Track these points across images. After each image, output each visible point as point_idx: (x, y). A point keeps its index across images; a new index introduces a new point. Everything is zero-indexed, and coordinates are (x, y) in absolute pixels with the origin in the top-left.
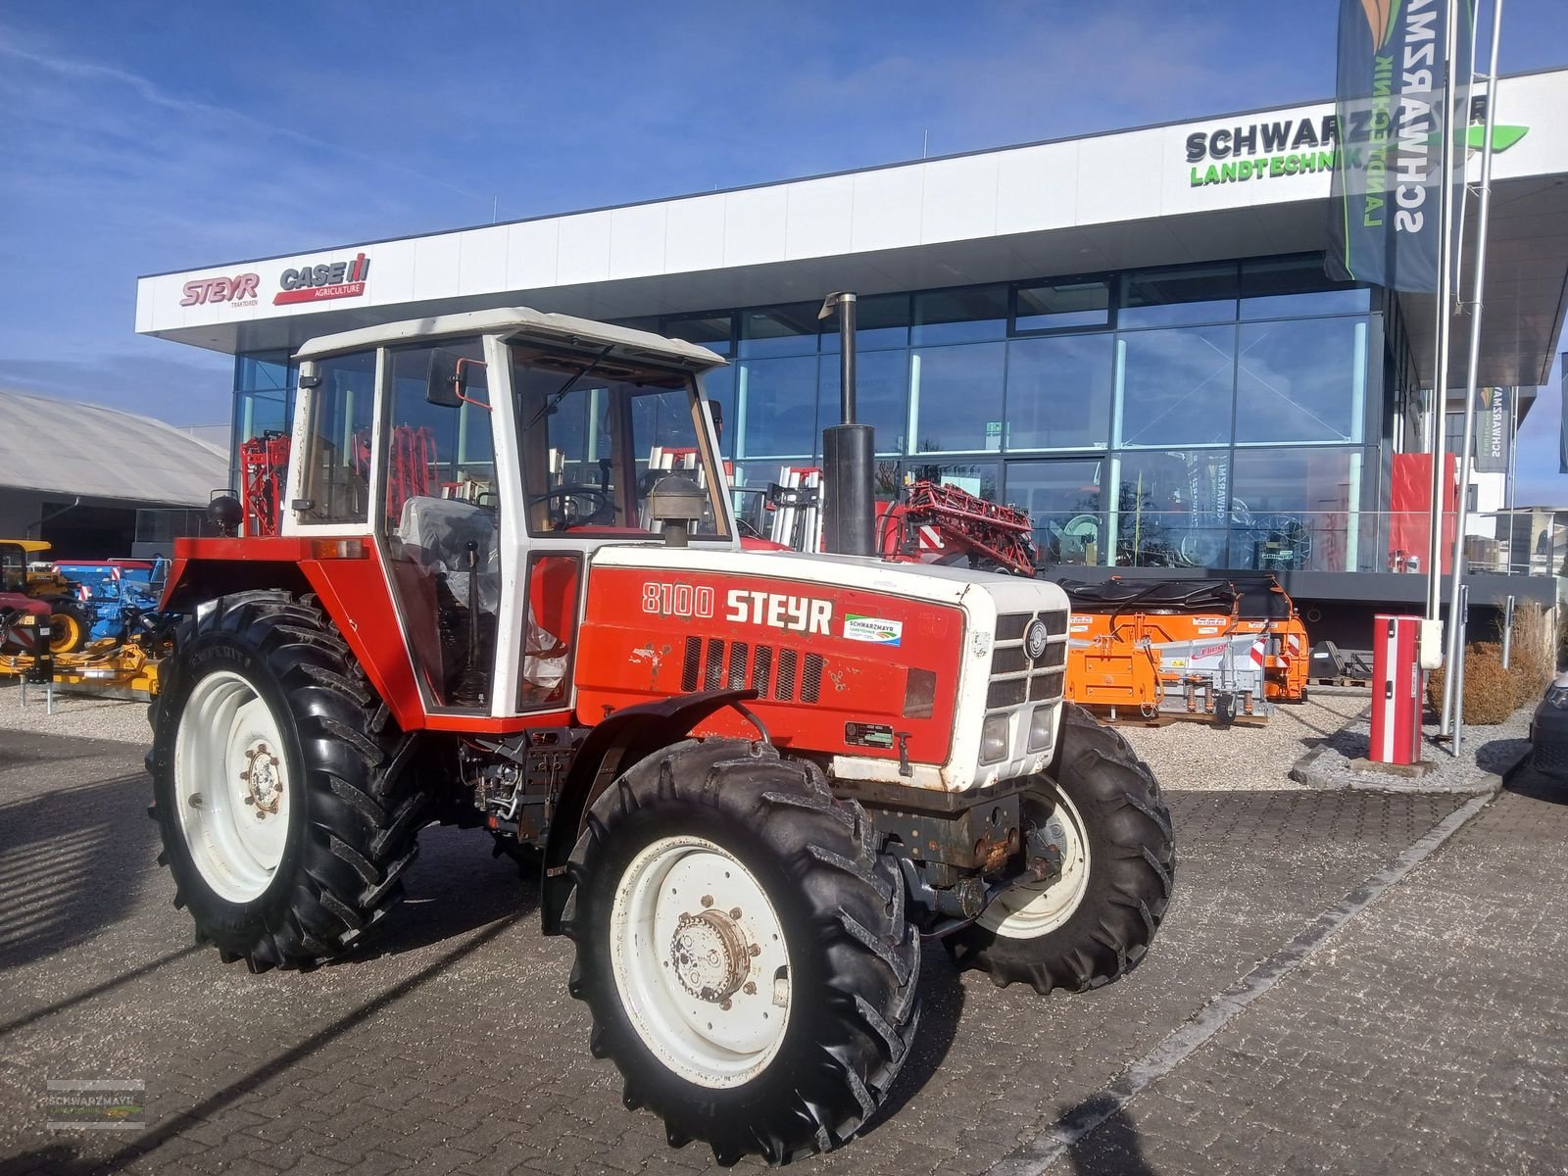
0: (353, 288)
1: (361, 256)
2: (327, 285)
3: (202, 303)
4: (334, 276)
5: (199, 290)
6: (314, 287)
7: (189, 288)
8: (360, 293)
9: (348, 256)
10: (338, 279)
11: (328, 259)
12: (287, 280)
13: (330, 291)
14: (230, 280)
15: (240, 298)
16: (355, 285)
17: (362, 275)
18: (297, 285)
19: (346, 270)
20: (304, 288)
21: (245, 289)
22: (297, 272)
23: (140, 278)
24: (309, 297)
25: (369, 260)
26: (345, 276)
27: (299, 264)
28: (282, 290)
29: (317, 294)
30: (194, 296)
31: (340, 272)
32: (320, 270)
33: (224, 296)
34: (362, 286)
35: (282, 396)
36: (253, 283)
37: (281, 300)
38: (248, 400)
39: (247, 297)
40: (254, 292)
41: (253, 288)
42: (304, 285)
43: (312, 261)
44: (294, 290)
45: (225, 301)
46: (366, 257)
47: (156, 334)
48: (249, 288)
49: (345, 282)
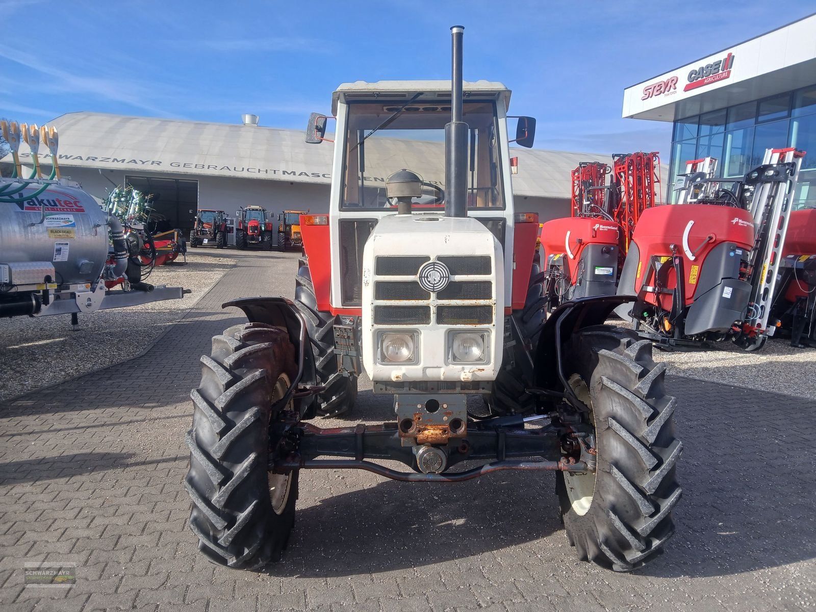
0: (724, 75)
1: (730, 55)
2: (711, 75)
3: (651, 97)
4: (715, 69)
5: (650, 90)
6: (704, 78)
7: (646, 90)
8: (728, 77)
9: (722, 56)
10: (716, 70)
11: (711, 60)
12: (691, 76)
13: (712, 79)
14: (664, 82)
15: (668, 91)
16: (725, 72)
17: (729, 66)
18: (696, 78)
19: (721, 65)
20: (700, 79)
21: (671, 86)
22: (696, 71)
23: (625, 89)
24: (701, 84)
25: (734, 56)
26: (720, 68)
27: (696, 66)
28: (689, 83)
29: (705, 81)
30: (648, 94)
31: (717, 66)
32: (708, 68)
33: (661, 91)
34: (729, 73)
35: (694, 141)
36: (674, 82)
37: (687, 88)
38: (679, 146)
39: (672, 90)
40: (675, 86)
41: (675, 84)
42: (699, 78)
43: (703, 63)
44: (695, 81)
45: (662, 94)
46: (732, 55)
47: (632, 117)
48: (673, 86)
49: (720, 72)
